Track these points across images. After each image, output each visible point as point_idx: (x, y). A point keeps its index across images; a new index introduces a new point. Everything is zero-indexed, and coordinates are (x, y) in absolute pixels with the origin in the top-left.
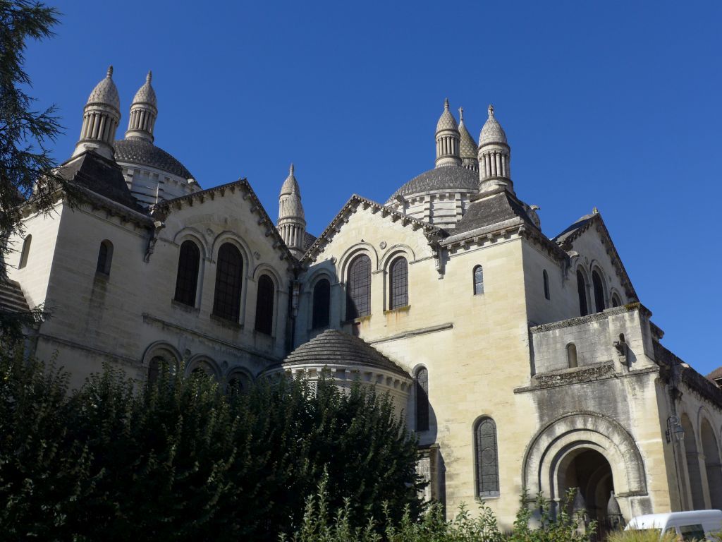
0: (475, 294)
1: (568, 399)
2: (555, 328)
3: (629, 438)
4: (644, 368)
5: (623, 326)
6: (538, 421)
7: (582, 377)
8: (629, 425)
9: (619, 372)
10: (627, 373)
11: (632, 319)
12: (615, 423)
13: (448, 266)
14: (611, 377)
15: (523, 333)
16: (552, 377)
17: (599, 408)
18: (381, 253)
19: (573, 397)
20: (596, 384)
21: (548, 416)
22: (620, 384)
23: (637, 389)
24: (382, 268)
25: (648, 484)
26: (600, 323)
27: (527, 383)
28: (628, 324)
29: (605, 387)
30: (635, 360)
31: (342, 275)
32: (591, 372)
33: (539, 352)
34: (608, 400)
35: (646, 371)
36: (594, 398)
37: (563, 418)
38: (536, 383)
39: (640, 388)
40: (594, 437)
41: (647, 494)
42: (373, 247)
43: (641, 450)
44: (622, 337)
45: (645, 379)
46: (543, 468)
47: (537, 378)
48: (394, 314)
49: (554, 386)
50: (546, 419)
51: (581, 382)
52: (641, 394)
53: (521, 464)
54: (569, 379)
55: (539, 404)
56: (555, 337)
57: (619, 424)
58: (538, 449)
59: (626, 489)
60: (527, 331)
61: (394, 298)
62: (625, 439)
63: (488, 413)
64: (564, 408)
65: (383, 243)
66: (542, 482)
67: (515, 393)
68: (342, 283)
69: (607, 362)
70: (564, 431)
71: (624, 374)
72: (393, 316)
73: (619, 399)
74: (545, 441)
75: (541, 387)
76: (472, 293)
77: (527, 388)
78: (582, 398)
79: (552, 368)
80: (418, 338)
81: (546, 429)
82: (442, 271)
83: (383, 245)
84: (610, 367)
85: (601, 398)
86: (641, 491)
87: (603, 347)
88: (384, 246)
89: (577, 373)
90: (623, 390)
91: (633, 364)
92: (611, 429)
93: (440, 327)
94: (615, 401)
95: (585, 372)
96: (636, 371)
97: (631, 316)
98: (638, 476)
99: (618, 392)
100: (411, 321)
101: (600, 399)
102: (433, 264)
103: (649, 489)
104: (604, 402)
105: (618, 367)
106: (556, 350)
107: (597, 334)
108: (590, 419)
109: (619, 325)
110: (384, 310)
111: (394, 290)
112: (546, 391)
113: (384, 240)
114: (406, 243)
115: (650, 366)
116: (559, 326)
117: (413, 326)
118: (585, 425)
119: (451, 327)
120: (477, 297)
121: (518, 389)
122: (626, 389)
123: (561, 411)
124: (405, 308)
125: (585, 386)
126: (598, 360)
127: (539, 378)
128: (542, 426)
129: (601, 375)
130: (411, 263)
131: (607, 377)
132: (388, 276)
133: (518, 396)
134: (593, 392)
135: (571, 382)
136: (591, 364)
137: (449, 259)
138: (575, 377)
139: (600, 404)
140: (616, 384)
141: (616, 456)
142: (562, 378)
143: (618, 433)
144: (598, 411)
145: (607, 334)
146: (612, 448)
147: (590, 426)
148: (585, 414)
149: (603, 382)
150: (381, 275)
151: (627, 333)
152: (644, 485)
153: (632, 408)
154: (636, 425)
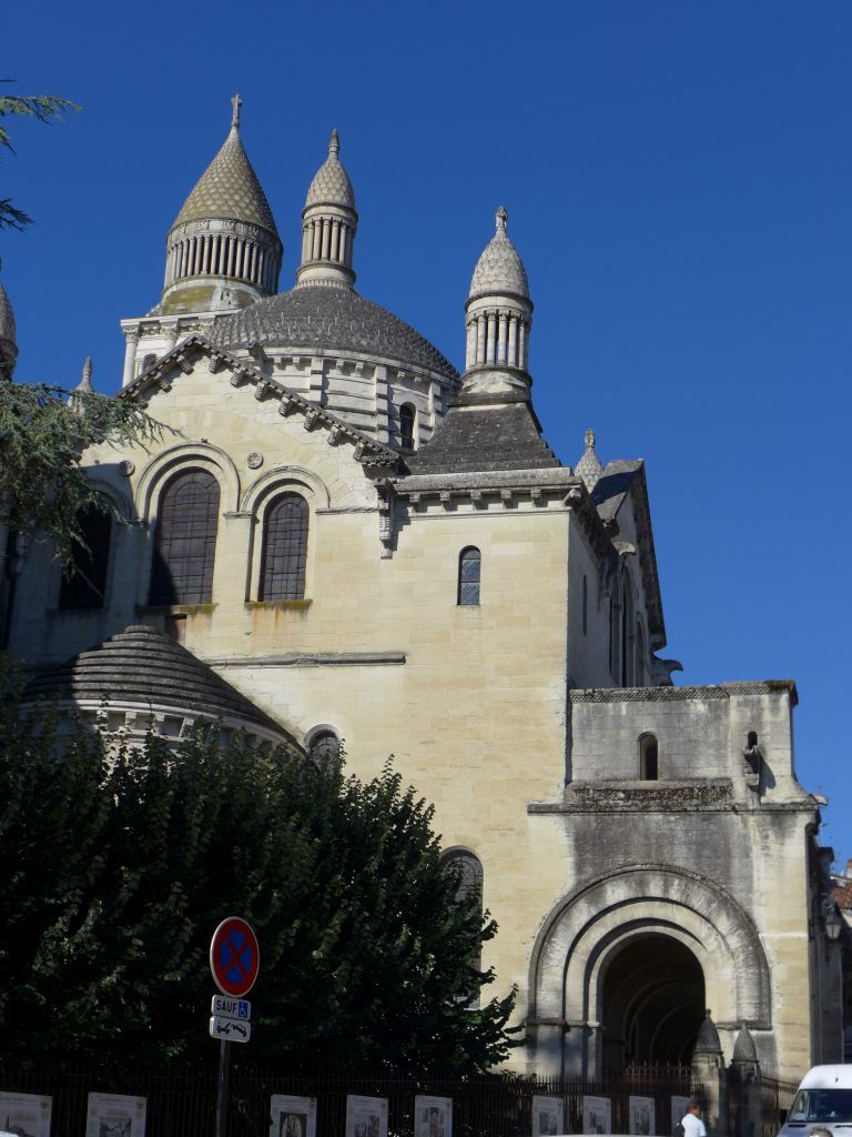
0: (459, 603)
1: (636, 838)
2: (619, 698)
3: (747, 925)
4: (788, 801)
5: (757, 718)
6: (573, 872)
7: (669, 801)
8: (750, 902)
9: (740, 801)
10: (756, 806)
11: (775, 709)
12: (724, 894)
13: (405, 536)
14: (725, 810)
15: (556, 697)
16: (608, 792)
17: (696, 864)
18: (250, 476)
19: (647, 837)
20: (694, 819)
21: (593, 865)
22: (740, 825)
23: (772, 837)
24: (249, 508)
25: (774, 1010)
26: (710, 705)
27: (556, 797)
28: (767, 716)
29: (712, 826)
30: (772, 784)
31: (146, 505)
32: (688, 793)
33: (583, 739)
34: (715, 851)
35: (792, 807)
36: (688, 844)
37: (623, 874)
38: (575, 799)
39: (777, 837)
40: (680, 916)
41: (770, 1029)
42: (230, 459)
43: (768, 948)
44: (753, 738)
45: (788, 821)
46: (572, 961)
47: (578, 791)
48: (272, 613)
49: (610, 810)
50: (589, 870)
51: (666, 809)
52: (778, 846)
53: (531, 950)
54: (642, 801)
55: (576, 840)
56: (617, 717)
57: (732, 898)
58: (568, 926)
59: (730, 1015)
60: (565, 697)
61: (268, 577)
62: (740, 926)
63: (468, 845)
64: (627, 853)
65: (255, 455)
66: (568, 989)
67: (530, 812)
68: (145, 521)
69: (716, 779)
70: (622, 898)
71: (751, 807)
72: (267, 616)
73: (736, 852)
74: (582, 913)
75: (584, 809)
76: (456, 602)
77: (556, 806)
78: (665, 840)
79: (606, 775)
80: (324, 671)
81: (588, 889)
82: (391, 544)
83: (255, 462)
84: (725, 789)
85: (701, 845)
86: (760, 1021)
87: (711, 751)
88: (257, 462)
89: (658, 792)
90: (746, 837)
91: (768, 791)
92: (714, 905)
93: (379, 658)
94: (728, 854)
95: (675, 791)
96: (773, 804)
97: (775, 702)
98: (757, 994)
99: (734, 839)
100: (311, 633)
101: (699, 847)
102: (376, 526)
103: (775, 1019)
104: (707, 853)
105: (740, 792)
106: (617, 743)
107: (701, 724)
108: (676, 882)
109: (749, 714)
110: (247, 600)
111: (269, 559)
112: (592, 818)
113: (257, 450)
114: (309, 467)
115: (799, 800)
116: (629, 697)
117: (314, 645)
118: (666, 890)
119: (403, 661)
120: (465, 610)
121: (537, 807)
122: (752, 835)
123: (621, 859)
124: (298, 603)
125: (672, 818)
126: (700, 773)
127: (582, 790)
128: (579, 883)
129: (706, 804)
130: (319, 513)
131: (718, 808)
132: (259, 528)
133: (535, 820)
134: (687, 831)
135: (646, 807)
136: (686, 780)
137: (408, 522)
138: (653, 799)
139: (699, 856)
140: (733, 823)
141: (718, 955)
142: (628, 798)
143: (728, 914)
144: (693, 868)
145: (722, 728)
146: (712, 940)
147: (674, 895)
148: (668, 871)
149: (710, 816)
150: (245, 524)
151: (763, 732)
152: (766, 1011)
153: (758, 871)
154: (763, 902)
